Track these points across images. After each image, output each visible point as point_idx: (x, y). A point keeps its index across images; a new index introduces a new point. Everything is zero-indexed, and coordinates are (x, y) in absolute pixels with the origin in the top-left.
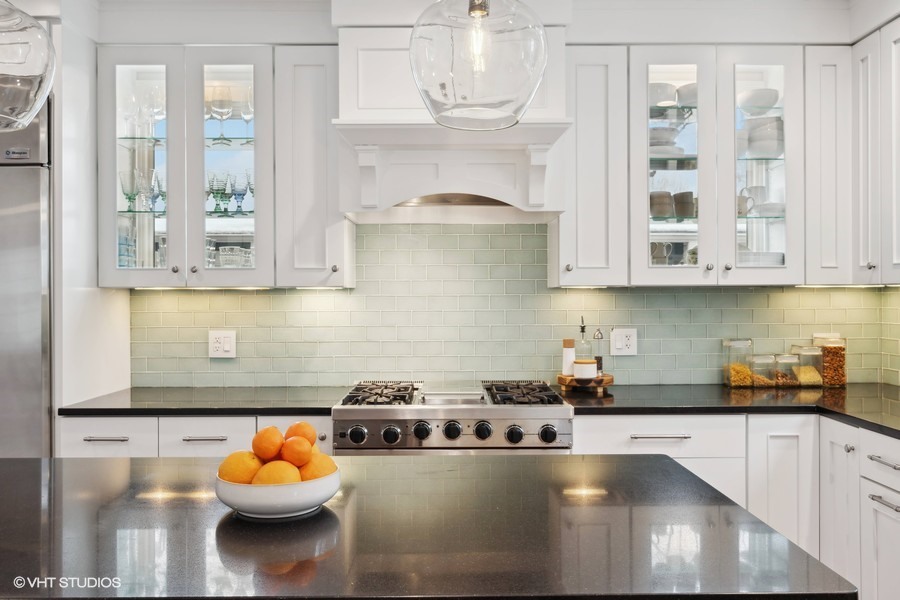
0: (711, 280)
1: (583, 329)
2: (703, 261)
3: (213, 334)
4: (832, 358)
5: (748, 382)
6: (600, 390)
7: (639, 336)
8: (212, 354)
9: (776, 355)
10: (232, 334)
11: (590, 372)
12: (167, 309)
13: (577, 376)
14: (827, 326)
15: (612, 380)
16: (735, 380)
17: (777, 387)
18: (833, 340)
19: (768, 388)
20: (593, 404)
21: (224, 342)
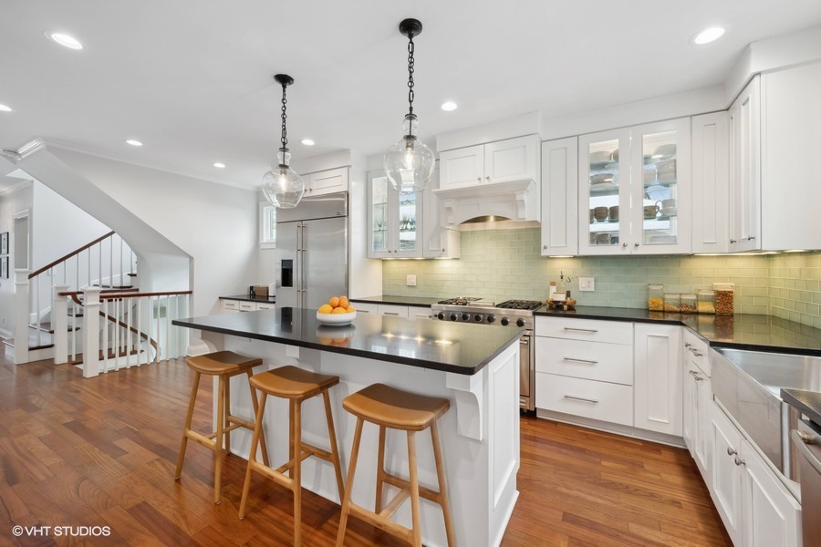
0: (627, 252)
1: (562, 277)
2: (621, 241)
3: (408, 276)
4: (724, 298)
5: (661, 309)
6: (565, 307)
7: (595, 281)
8: (408, 284)
9: (681, 294)
10: (415, 276)
11: (561, 298)
12: (394, 267)
13: (555, 299)
14: (724, 279)
15: (575, 302)
16: (652, 307)
17: (681, 312)
18: (724, 286)
19: (675, 312)
20: (561, 312)
21: (412, 280)
